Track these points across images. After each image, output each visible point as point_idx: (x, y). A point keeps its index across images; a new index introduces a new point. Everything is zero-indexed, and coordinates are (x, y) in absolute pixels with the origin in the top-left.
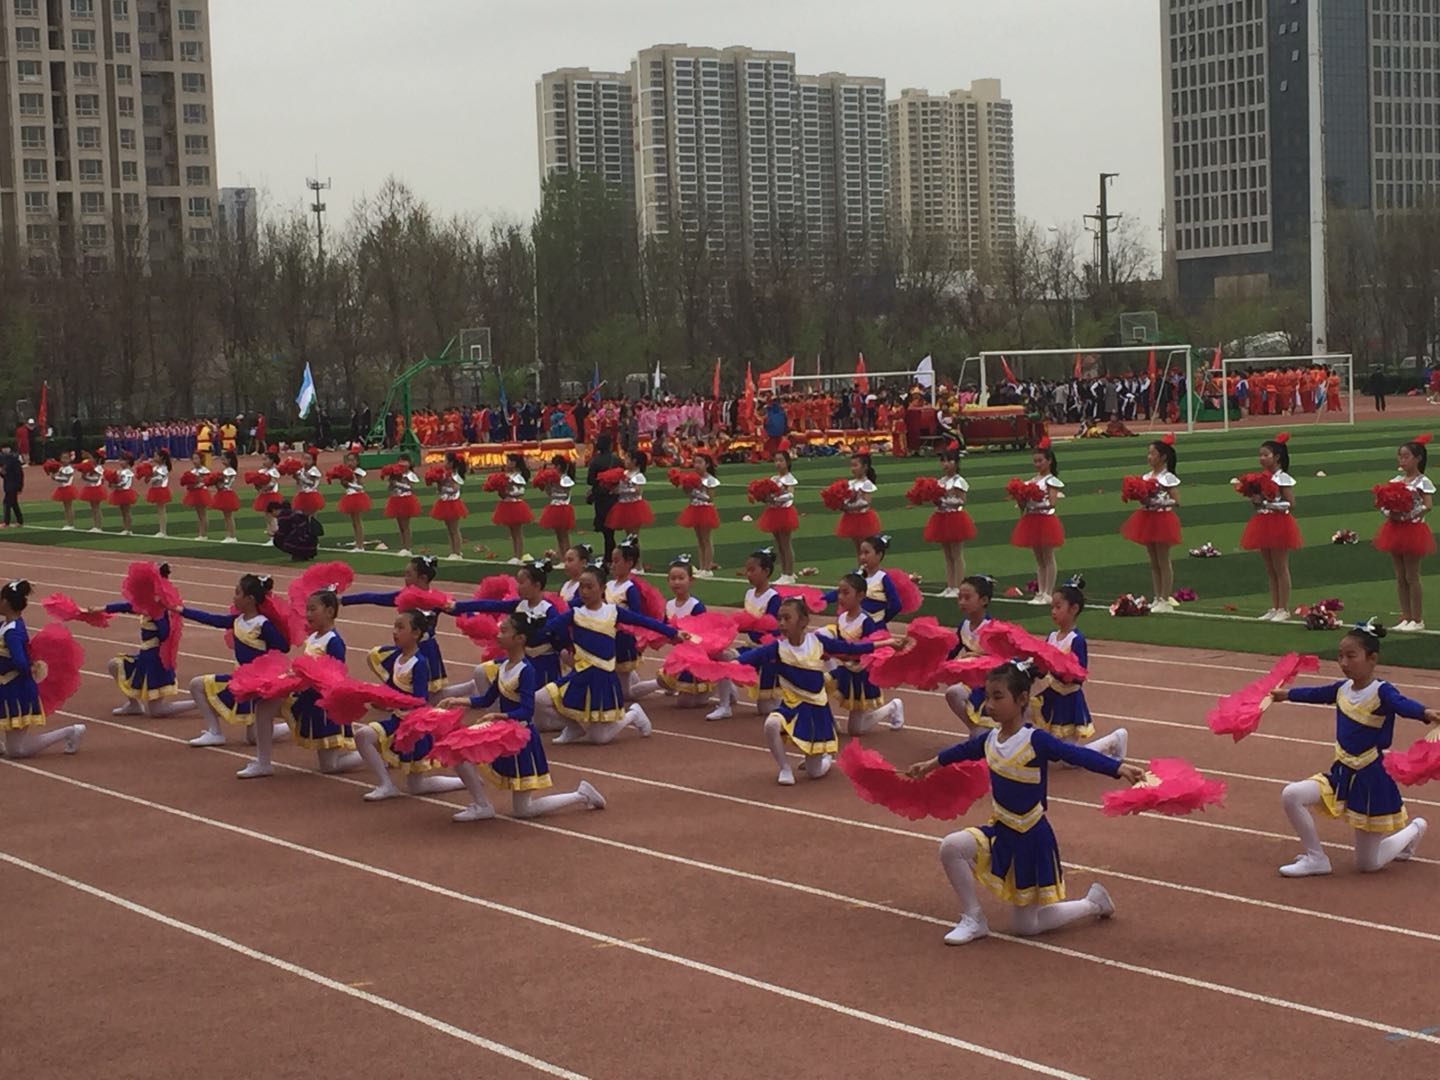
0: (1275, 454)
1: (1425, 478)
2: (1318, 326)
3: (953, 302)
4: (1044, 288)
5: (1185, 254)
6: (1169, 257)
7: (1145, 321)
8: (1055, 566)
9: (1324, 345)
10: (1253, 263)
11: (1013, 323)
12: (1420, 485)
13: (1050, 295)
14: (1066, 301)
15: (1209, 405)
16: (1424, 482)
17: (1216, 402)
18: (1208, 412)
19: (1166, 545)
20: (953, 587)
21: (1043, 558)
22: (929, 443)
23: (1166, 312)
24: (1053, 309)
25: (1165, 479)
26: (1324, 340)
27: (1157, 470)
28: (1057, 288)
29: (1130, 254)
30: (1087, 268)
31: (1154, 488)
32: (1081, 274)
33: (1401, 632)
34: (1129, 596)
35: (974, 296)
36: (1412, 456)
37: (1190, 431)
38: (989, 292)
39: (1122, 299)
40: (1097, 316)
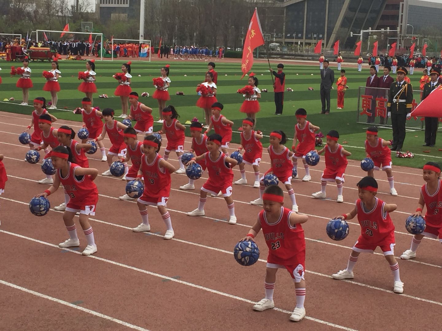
0: (126, 68)
1: (168, 78)
2: (142, 31)
3: (29, 14)
4: (58, 12)
5: (102, 5)
6: (97, 6)
7: (90, 25)
8: (57, 98)
9: (143, 37)
10: (123, 10)
11: (48, 22)
12: (167, 80)
13: (60, 14)
14: (65, 16)
15: (107, 53)
16: (168, 79)
17: (110, 52)
18: (107, 55)
19: (91, 93)
20: (25, 102)
21: (53, 95)
22: (19, 57)
23: (96, 23)
24: (61, 18)
25: (92, 73)
26: (143, 35)
27: (89, 70)
28: (62, 12)
29: (86, 4)
30: (72, 7)
31: (88, 76)
32: (70, 8)
33: (159, 123)
34: (80, 108)
35: (36, 12)
36: (165, 71)
37: (101, 60)
38: (40, 11)
39: (82, 17)
40: (74, 22)
